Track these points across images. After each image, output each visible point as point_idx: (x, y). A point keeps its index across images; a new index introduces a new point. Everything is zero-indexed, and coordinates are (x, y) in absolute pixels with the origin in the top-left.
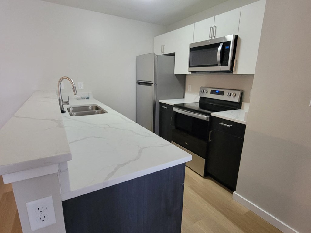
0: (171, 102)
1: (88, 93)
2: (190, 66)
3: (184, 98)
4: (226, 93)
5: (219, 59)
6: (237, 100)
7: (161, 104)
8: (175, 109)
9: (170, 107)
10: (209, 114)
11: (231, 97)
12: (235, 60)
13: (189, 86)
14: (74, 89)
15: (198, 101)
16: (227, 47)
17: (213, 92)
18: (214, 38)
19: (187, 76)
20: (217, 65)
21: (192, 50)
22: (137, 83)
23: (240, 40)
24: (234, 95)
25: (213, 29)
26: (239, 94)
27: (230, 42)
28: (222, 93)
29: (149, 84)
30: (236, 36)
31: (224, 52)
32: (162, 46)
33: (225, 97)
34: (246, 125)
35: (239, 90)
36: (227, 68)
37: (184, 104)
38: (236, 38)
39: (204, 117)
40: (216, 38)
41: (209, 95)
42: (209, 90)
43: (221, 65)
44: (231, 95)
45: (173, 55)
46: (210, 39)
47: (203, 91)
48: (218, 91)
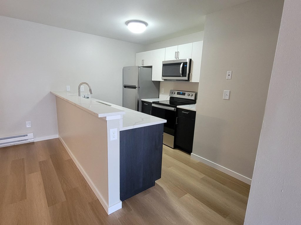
0: (151, 100)
1: (88, 94)
2: (163, 76)
3: (159, 98)
4: (187, 93)
5: (181, 72)
6: (193, 98)
7: (143, 102)
8: (153, 105)
9: (150, 103)
10: (176, 107)
11: (190, 96)
12: (190, 74)
13: (162, 90)
14: (90, 90)
15: (169, 100)
16: (185, 66)
17: (178, 93)
18: (178, 59)
19: (161, 82)
20: (180, 76)
21: (164, 65)
22: (124, 87)
23: (193, 62)
24: (191, 95)
25: (177, 53)
26: (194, 94)
27: (187, 62)
28: (184, 94)
29: (134, 87)
30: (190, 59)
31: (184, 68)
32: (142, 60)
33: (186, 97)
34: (196, 112)
35: (194, 92)
36: (186, 78)
37: (159, 102)
38: (191, 60)
39: (172, 109)
40: (179, 59)
41: (176, 96)
42: (176, 92)
43: (183, 77)
44: (189, 95)
45: (151, 67)
46: (175, 59)
47: (172, 93)
48: (182, 93)
